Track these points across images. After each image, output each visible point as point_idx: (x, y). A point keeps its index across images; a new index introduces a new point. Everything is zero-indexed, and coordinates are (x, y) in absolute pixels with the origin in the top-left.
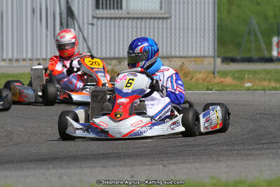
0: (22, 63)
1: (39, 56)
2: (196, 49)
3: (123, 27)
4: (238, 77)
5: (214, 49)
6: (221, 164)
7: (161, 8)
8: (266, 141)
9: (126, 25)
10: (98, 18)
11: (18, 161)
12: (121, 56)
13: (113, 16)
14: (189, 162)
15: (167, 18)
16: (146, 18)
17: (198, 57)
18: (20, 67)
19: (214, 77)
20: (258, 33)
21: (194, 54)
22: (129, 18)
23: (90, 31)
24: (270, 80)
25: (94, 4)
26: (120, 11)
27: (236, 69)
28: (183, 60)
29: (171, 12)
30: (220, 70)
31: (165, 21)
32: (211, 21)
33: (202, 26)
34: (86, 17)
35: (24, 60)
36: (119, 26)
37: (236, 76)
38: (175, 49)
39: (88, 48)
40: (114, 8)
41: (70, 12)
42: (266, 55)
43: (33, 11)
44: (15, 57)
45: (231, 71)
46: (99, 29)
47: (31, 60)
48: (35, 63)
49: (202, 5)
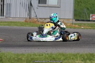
0: (16, 19)
1: (21, 17)
2: (68, 16)
3: (46, 9)
4: (80, 25)
5: (73, 17)
7: (58, 4)
8: (87, 43)
9: (47, 8)
10: (39, 6)
11: (13, 46)
12: (46, 18)
13: (43, 6)
14: (63, 48)
15: (60, 7)
16: (53, 7)
17: (68, 19)
18: (16, 20)
19: (73, 25)
21: (67, 18)
22: (48, 7)
23: (37, 10)
24: (89, 26)
25: (38, 2)
26: (46, 5)
27: (79, 23)
28: (64, 19)
29: (61, 5)
30: (75, 23)
31: (59, 8)
32: (72, 9)
33: (70, 10)
34: (36, 6)
35: (17, 18)
36: (45, 9)
38: (62, 16)
39: (36, 15)
40: (44, 4)
41: (31, 4)
42: (88, 19)
43: (20, 3)
44: (14, 17)
45: (78, 23)
46: (39, 10)
47: (19, 18)
48: (20, 19)
49: (70, 4)
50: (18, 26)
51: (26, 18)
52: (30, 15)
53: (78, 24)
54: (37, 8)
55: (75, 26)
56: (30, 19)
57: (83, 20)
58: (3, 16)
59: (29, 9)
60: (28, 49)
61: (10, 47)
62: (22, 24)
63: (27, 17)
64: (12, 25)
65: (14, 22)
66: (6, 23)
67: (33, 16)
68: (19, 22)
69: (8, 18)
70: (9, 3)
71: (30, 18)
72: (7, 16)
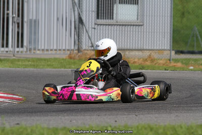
0: (50, 52)
1: (61, 48)
2: (159, 45)
3: (114, 30)
4: (185, 63)
5: (170, 45)
6: (172, 115)
7: (138, 19)
10: (98, 25)
13: (107, 23)
15: (141, 25)
16: (128, 25)
17: (160, 50)
18: (49, 54)
19: (170, 63)
20: (198, 36)
21: (158, 48)
22: (117, 25)
23: (93, 32)
25: (96, 15)
26: (112, 21)
27: (184, 58)
28: (151, 51)
29: (144, 21)
30: (174, 58)
31: (140, 27)
32: (169, 28)
33: (163, 31)
34: (90, 24)
35: (51, 50)
36: (111, 30)
37: (184, 62)
38: (146, 44)
39: (92, 43)
40: (108, 19)
41: (81, 21)
43: (58, 19)
44: (46, 48)
45: (181, 59)
46: (99, 32)
47: (56, 50)
48: (58, 52)
49: (163, 18)
50: (54, 68)
51: (72, 50)
52: (78, 45)
53: (182, 61)
54: (95, 28)
55: (175, 64)
56: (79, 52)
57: (192, 53)
58: (22, 46)
59: (77, 30)
60: (76, 117)
61: (39, 113)
62: (62, 63)
63: (73, 48)
64: (40, 65)
65: (45, 60)
66: (29, 61)
67: (85, 44)
68: (55, 59)
69: (33, 51)
70: (34, 18)
71: (79, 50)
72: (30, 47)
